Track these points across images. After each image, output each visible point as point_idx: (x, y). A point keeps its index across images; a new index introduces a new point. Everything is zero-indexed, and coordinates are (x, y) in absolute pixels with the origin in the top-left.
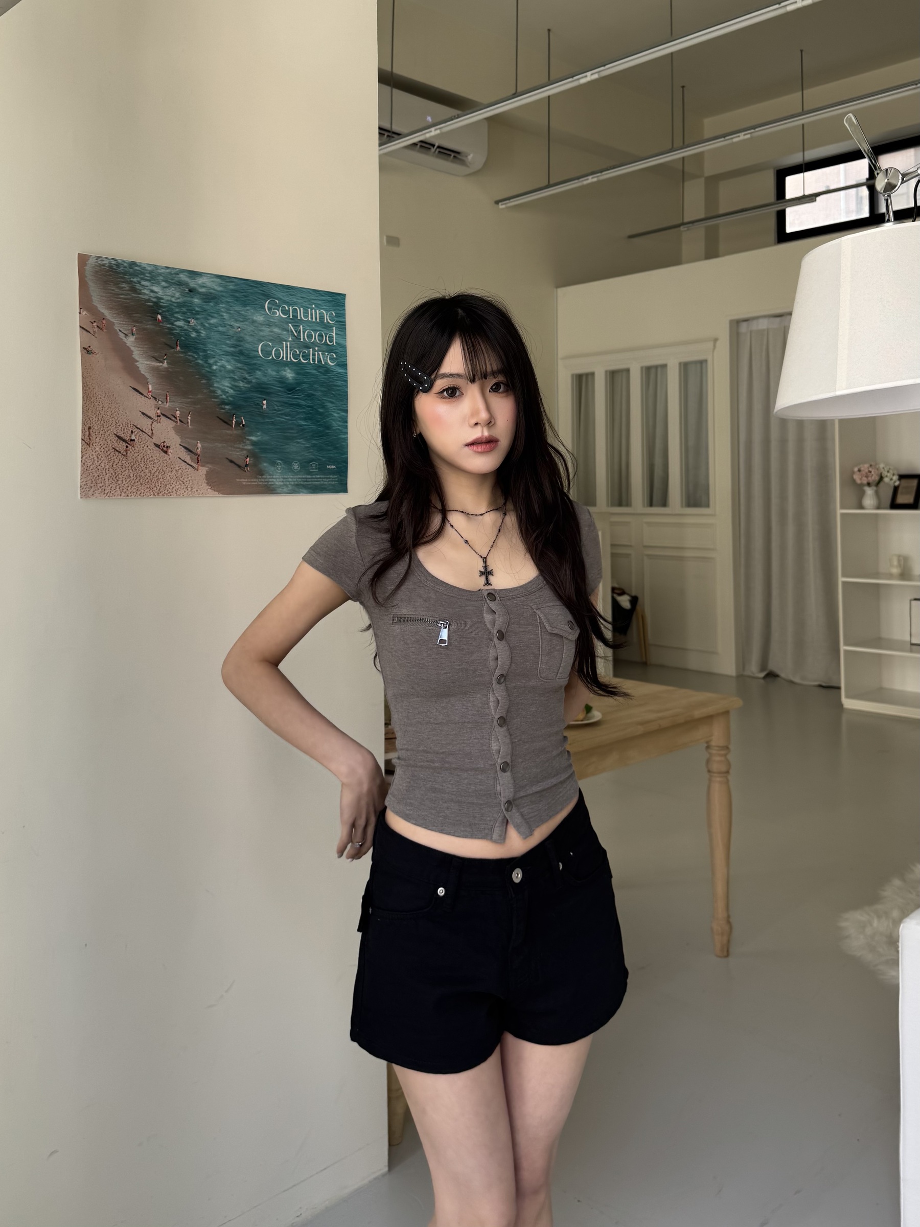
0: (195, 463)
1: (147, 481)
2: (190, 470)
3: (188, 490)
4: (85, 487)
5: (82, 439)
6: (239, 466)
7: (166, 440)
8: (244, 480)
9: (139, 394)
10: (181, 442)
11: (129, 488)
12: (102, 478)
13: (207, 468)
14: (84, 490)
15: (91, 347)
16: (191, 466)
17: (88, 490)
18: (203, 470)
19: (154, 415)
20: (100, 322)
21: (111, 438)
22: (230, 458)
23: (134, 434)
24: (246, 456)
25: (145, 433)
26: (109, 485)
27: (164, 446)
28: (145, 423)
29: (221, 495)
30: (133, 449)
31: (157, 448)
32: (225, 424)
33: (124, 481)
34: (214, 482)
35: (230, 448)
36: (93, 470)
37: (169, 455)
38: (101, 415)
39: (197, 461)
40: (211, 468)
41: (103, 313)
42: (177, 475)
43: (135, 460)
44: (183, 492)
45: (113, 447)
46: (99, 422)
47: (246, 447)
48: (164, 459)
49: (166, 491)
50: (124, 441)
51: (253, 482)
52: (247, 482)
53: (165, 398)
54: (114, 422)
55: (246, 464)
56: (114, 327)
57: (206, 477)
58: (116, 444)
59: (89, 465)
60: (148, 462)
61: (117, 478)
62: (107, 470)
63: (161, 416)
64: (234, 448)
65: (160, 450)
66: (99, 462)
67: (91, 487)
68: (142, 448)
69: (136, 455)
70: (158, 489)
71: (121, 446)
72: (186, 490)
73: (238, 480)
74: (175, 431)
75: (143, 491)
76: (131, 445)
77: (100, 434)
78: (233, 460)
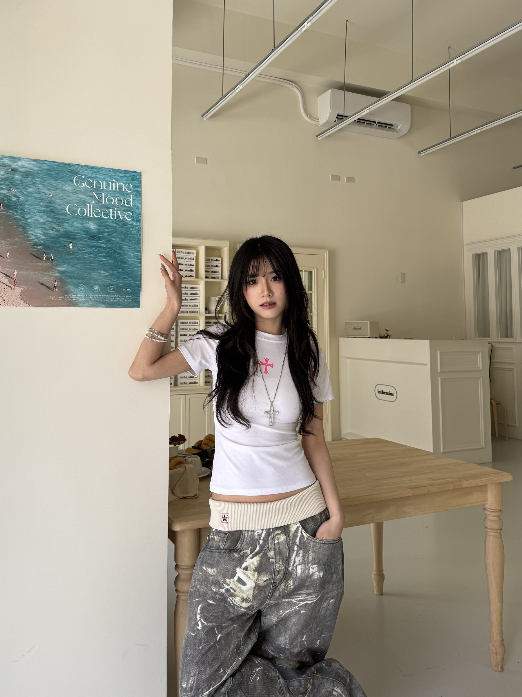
0: (13, 285)
2: (7, 289)
3: (5, 302)
6: (49, 288)
8: (51, 297)
13: (22, 288)
18: (18, 290)
22: (41, 282)
24: (54, 281)
29: (31, 307)
32: (37, 259)
34: (27, 298)
35: (41, 275)
39: (14, 283)
40: (25, 288)
47: (54, 275)
51: (59, 298)
52: (55, 299)
55: (55, 286)
57: (21, 294)
64: (44, 275)
72: (3, 302)
73: (47, 297)
78: (44, 283)
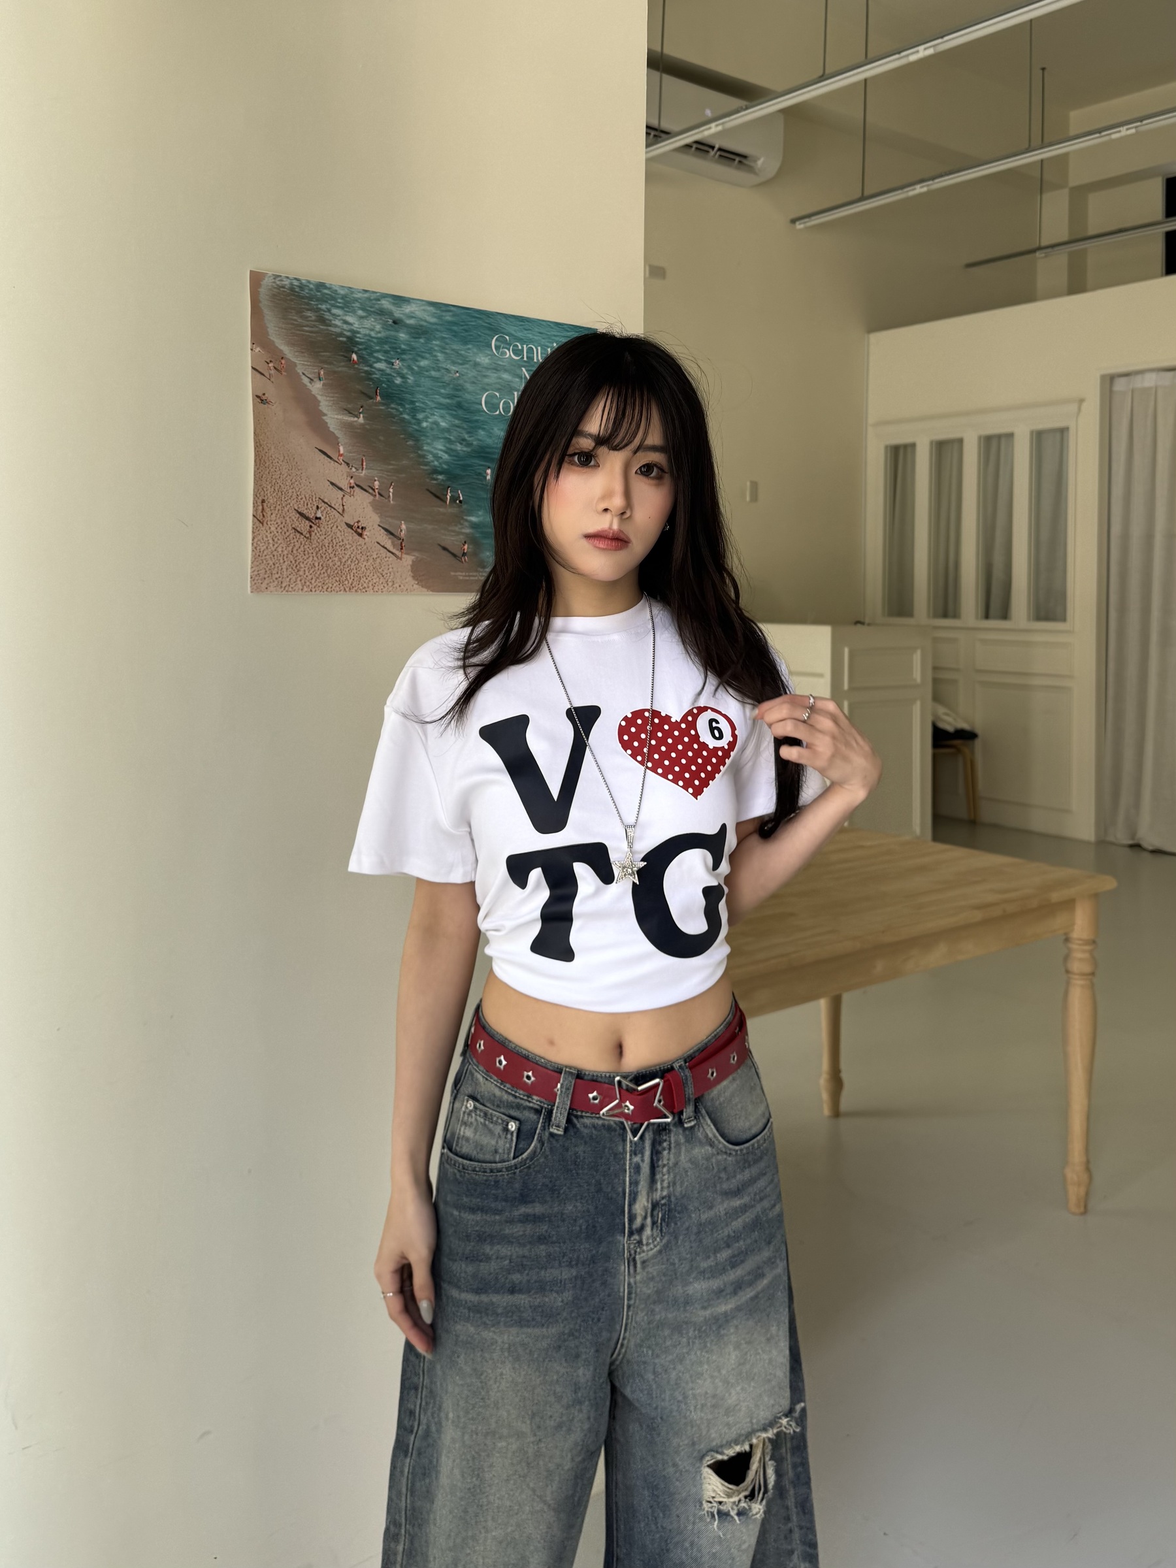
0: (398, 550)
1: (336, 572)
2: (391, 559)
3: (388, 584)
4: (257, 578)
5: (254, 516)
7: (361, 519)
8: (460, 574)
9: (326, 458)
10: (381, 522)
11: (313, 581)
12: (278, 567)
13: (413, 557)
14: (255, 581)
15: (266, 395)
16: (393, 553)
17: (260, 582)
18: (408, 560)
19: (346, 486)
20: (277, 362)
21: (291, 515)
22: (443, 544)
23: (319, 510)
24: (463, 542)
25: (335, 509)
26: (288, 577)
27: (358, 527)
28: (334, 496)
29: (431, 593)
30: (319, 529)
31: (350, 530)
32: (438, 500)
33: (307, 572)
34: (422, 576)
35: (443, 531)
36: (267, 557)
37: (364, 539)
38: (278, 485)
39: (400, 547)
40: (417, 557)
41: (281, 351)
42: (374, 566)
43: (321, 544)
44: (382, 587)
45: (293, 526)
46: (275, 494)
47: (464, 531)
48: (358, 543)
49: (360, 585)
50: (307, 518)
51: (472, 577)
52: (466, 576)
53: (361, 463)
54: (295, 494)
55: (464, 554)
56: (296, 369)
57: (412, 568)
58: (297, 522)
59: (262, 550)
60: (338, 547)
61: (298, 567)
62: (285, 558)
63: (355, 486)
64: (448, 531)
65: (353, 532)
66: (276, 546)
67: (265, 579)
68: (330, 529)
69: (323, 537)
70: (350, 582)
71: (304, 526)
72: (386, 585)
73: (452, 574)
74: (373, 508)
75: (330, 585)
76: (316, 524)
77: (277, 509)
78: (447, 547)
